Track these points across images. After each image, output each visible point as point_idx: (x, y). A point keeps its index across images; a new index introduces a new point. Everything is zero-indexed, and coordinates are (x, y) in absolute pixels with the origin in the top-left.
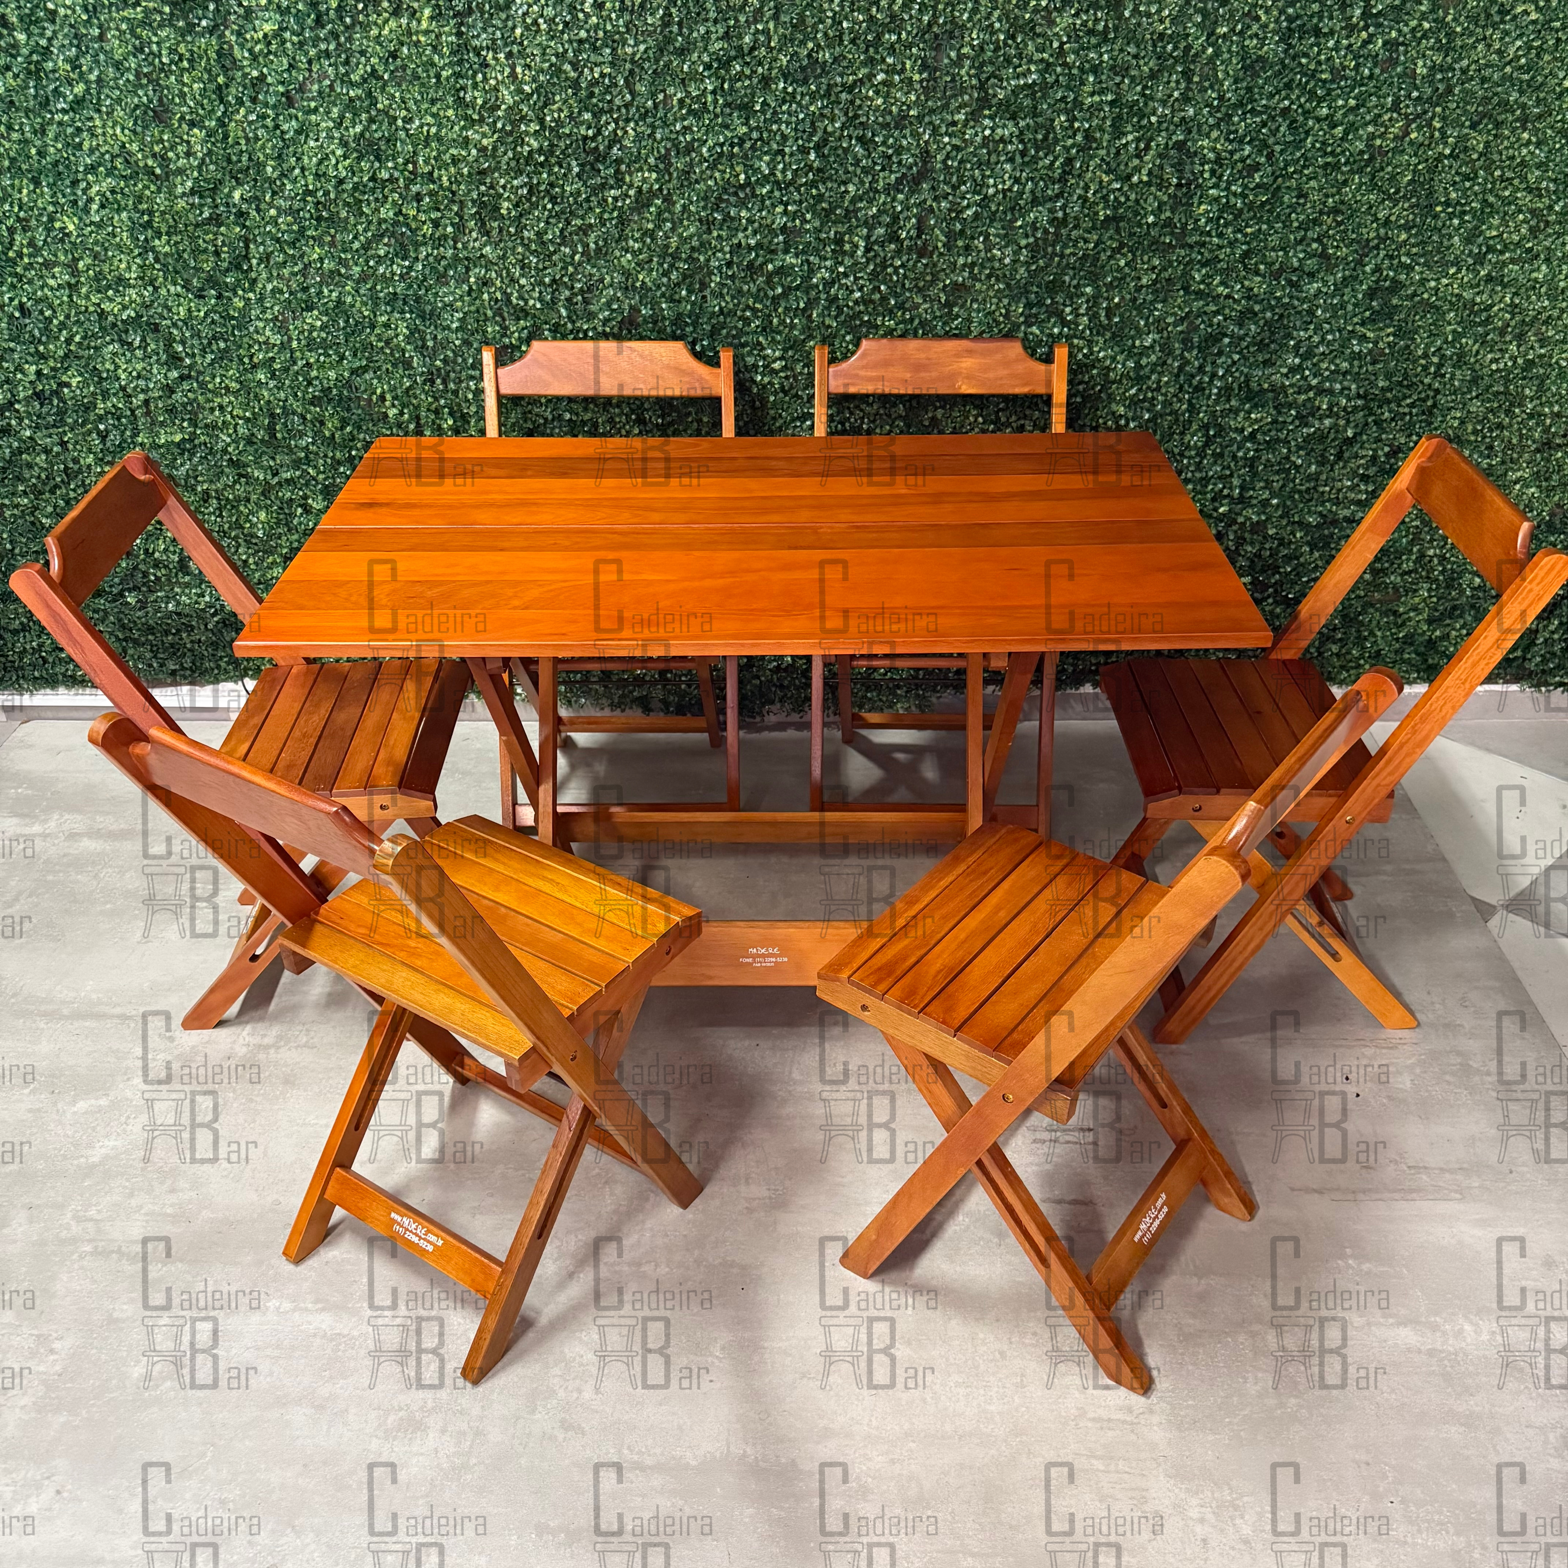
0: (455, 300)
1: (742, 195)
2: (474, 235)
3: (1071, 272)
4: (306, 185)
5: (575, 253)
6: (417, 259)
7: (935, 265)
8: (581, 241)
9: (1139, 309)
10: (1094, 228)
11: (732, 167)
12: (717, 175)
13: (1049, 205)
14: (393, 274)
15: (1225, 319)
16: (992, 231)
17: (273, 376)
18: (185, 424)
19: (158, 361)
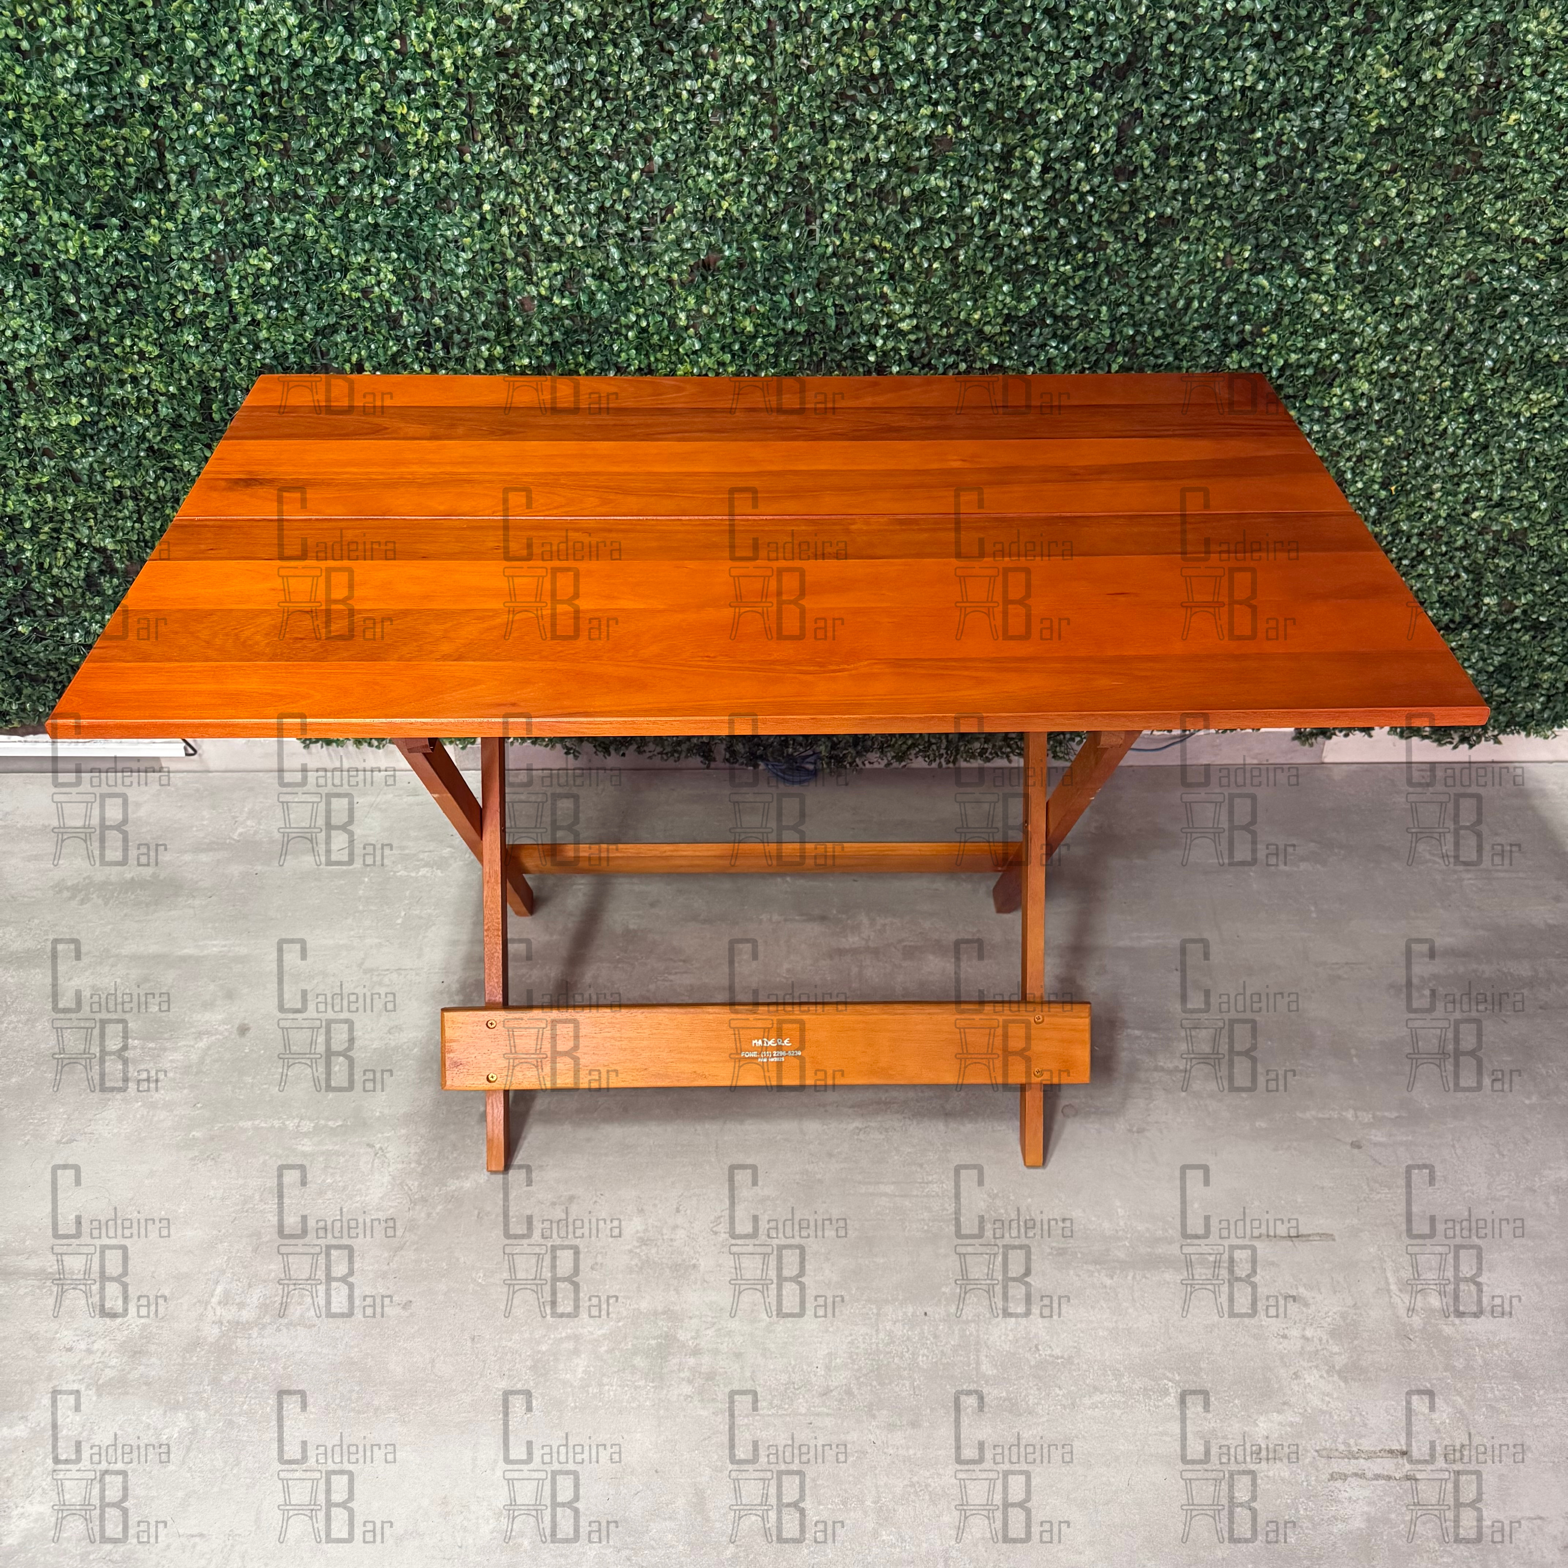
0: (462, 235)
1: (873, 89)
2: (489, 143)
3: (1321, 204)
4: (246, 69)
5: (633, 168)
6: (407, 175)
7: (1135, 191)
8: (641, 152)
9: (1405, 256)
10: (1359, 144)
11: (863, 50)
12: (841, 60)
13: (1303, 110)
14: (373, 197)
15: (1520, 269)
16: (1222, 146)
17: (206, 338)
18: (85, 401)
19: (41, 317)
